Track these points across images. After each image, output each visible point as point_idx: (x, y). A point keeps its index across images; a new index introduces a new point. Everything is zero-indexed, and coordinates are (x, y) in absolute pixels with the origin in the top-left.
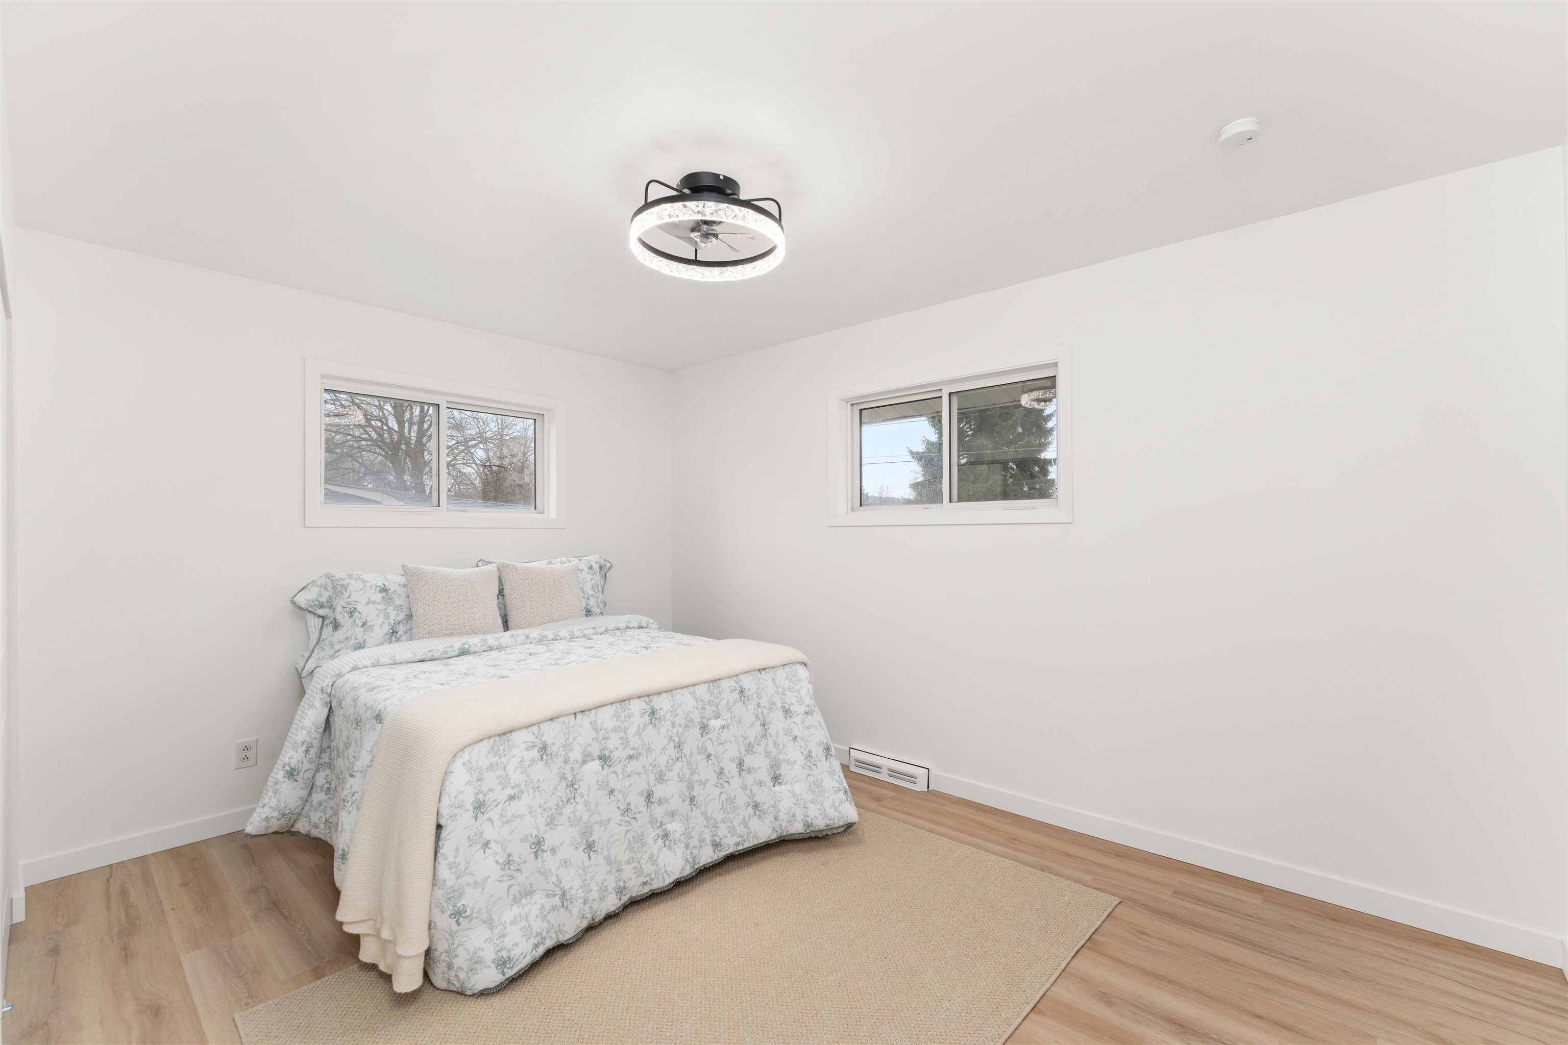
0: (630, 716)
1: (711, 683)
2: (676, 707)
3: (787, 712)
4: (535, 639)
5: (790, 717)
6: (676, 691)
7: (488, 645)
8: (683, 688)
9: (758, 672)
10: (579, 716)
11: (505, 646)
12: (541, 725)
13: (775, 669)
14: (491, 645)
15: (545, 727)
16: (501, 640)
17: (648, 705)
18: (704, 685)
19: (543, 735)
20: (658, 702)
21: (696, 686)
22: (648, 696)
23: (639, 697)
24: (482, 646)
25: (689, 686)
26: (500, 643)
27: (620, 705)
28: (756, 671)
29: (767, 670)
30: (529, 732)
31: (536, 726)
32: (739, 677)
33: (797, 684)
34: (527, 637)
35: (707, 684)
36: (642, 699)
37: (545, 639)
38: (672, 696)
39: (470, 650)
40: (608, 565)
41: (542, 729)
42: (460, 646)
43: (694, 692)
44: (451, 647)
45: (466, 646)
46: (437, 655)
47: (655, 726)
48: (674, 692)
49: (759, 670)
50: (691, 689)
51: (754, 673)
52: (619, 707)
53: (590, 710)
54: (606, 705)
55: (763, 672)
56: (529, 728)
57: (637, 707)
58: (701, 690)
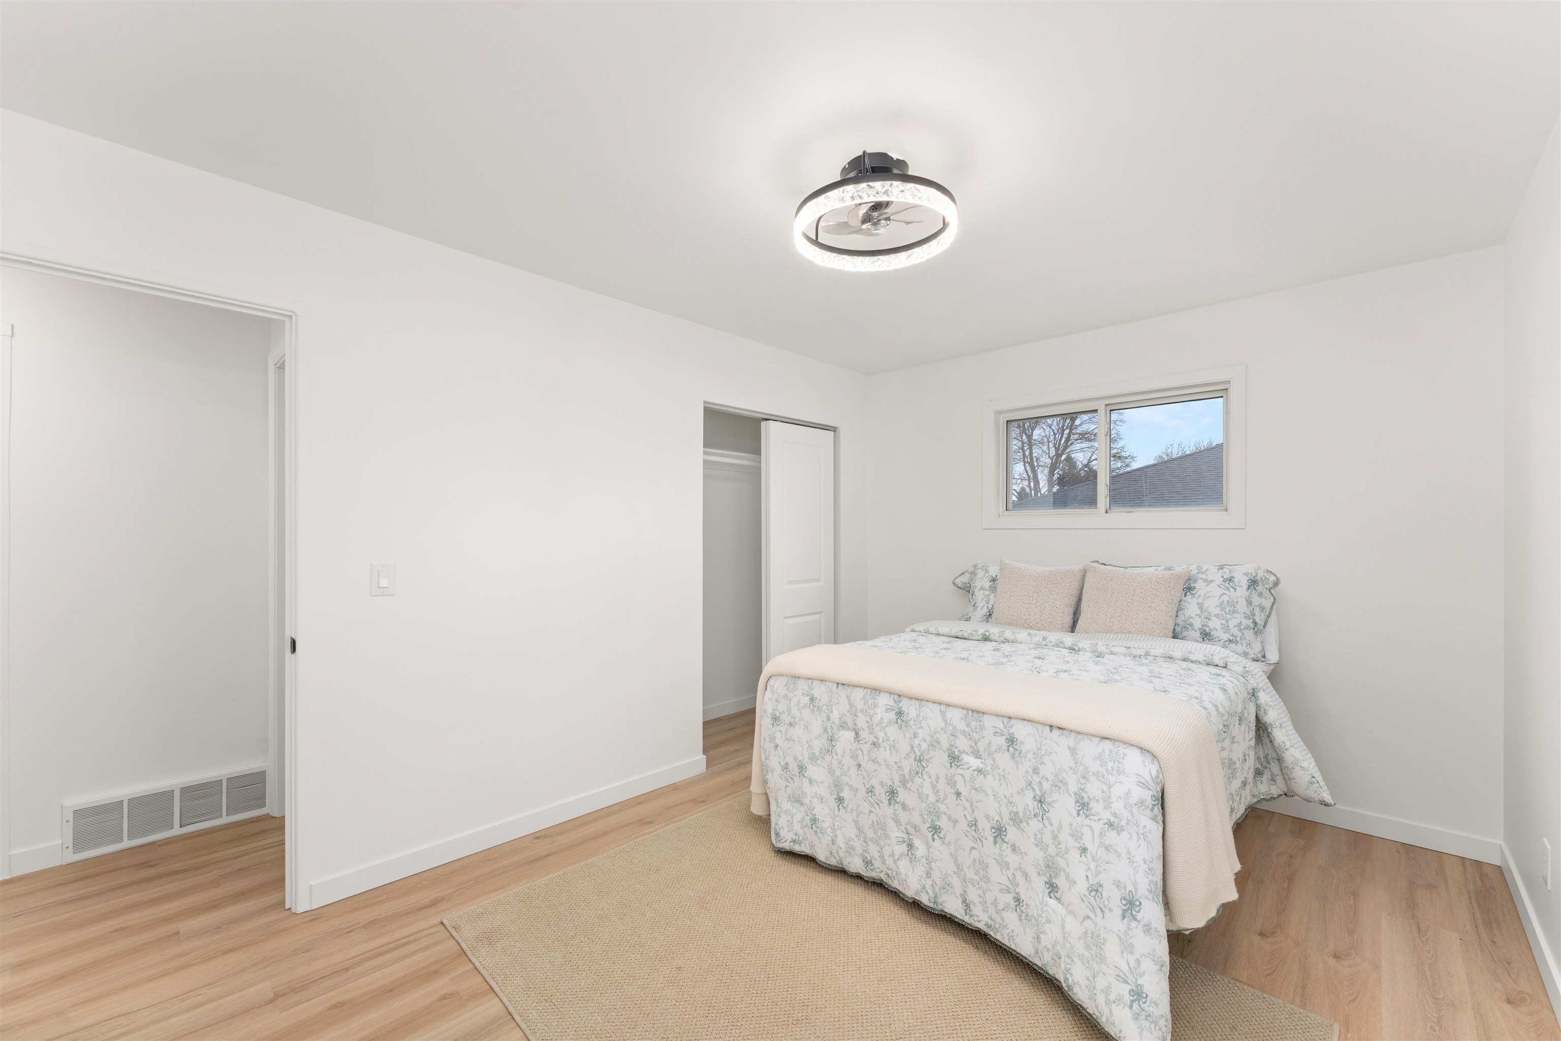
0: (876, 705)
1: (970, 713)
2: (921, 718)
3: (1083, 806)
4: (1051, 642)
5: (1087, 816)
6: (926, 703)
7: (1004, 637)
8: (935, 703)
9: (1048, 729)
10: (840, 687)
11: (1020, 642)
12: (815, 681)
13: (1080, 737)
14: (1007, 638)
15: (816, 684)
16: (1017, 635)
17: (896, 703)
18: (961, 710)
19: (813, 689)
20: (905, 704)
21: (950, 708)
22: (900, 696)
23: (891, 693)
24: (999, 637)
25: (943, 704)
26: (1015, 637)
27: (871, 692)
28: (1044, 724)
29: (1065, 732)
30: (806, 683)
31: (811, 680)
32: (1013, 721)
33: (1113, 775)
34: (1044, 639)
35: (965, 712)
36: (892, 695)
37: (1061, 645)
38: (920, 706)
39: (990, 637)
40: (1272, 578)
41: (814, 685)
42: (983, 632)
43: (945, 712)
44: (976, 631)
45: (987, 634)
46: (966, 635)
47: (900, 728)
48: (923, 703)
49: (1051, 726)
50: (943, 708)
51: (1039, 726)
52: (869, 693)
53: (849, 686)
54: (861, 687)
55: (1056, 732)
56: (807, 680)
57: (884, 700)
58: (955, 716)
